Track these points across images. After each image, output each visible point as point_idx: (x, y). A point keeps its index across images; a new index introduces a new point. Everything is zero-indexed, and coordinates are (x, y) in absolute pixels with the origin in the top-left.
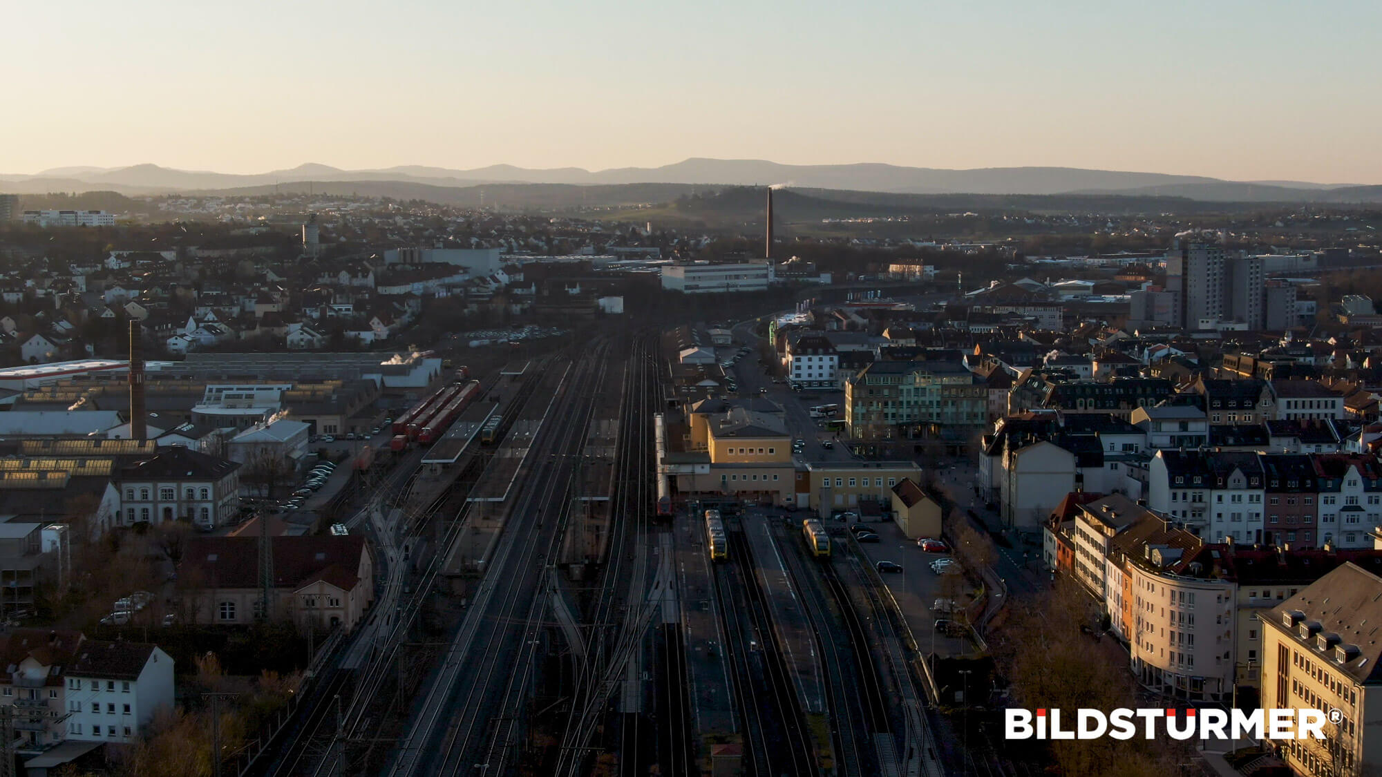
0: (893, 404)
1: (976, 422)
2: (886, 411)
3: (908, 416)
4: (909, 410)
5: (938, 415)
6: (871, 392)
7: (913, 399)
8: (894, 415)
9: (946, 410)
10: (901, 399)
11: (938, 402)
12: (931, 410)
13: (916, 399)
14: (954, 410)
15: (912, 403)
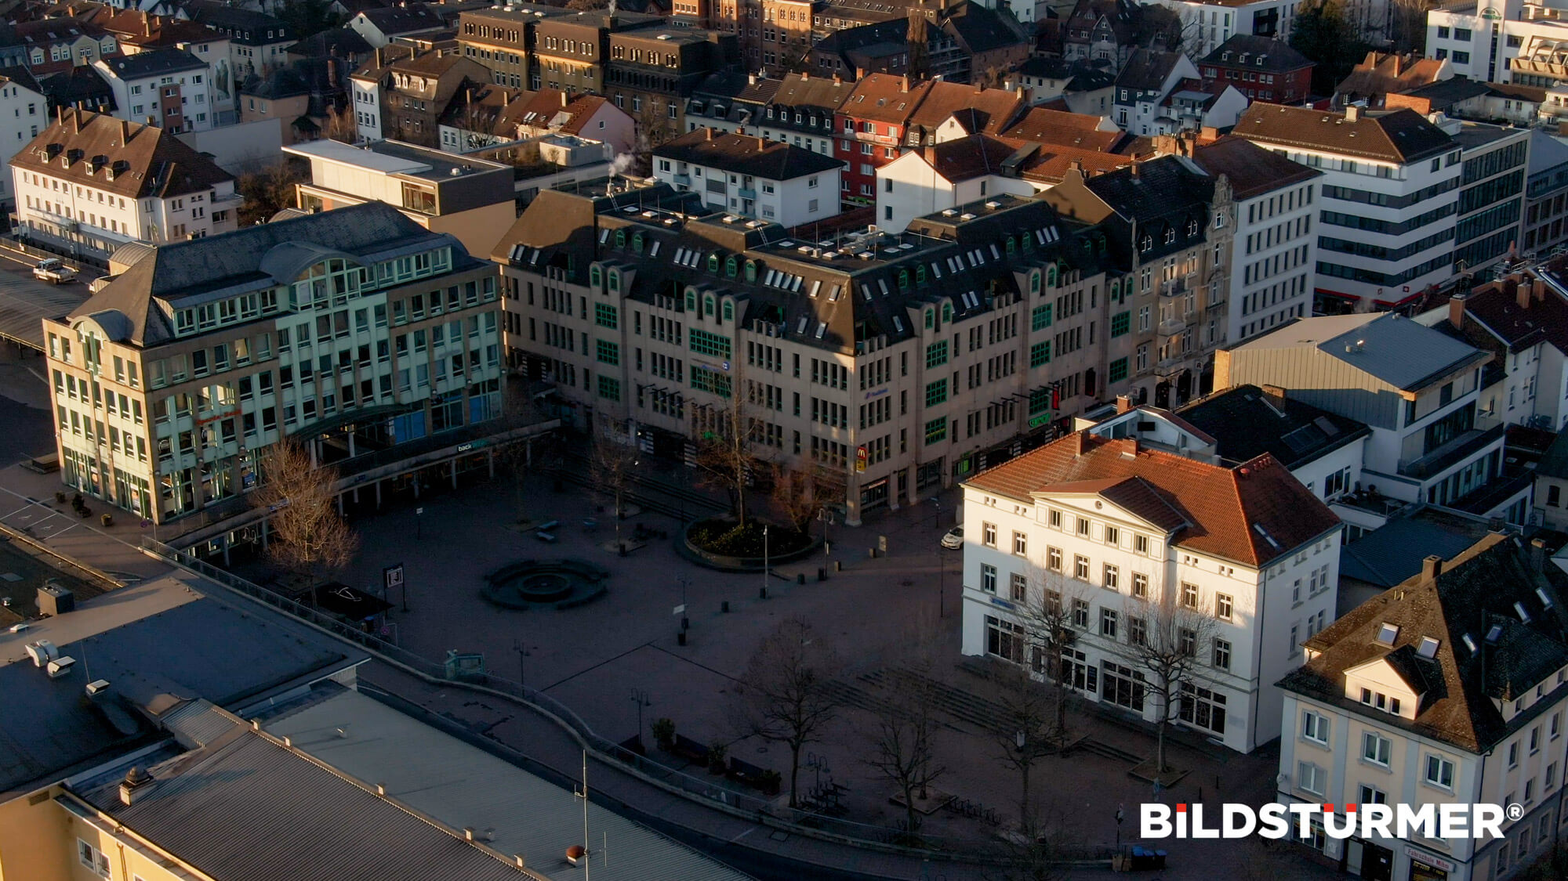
0: (265, 380)
1: (477, 378)
2: (247, 407)
3: (309, 407)
4: (309, 389)
5: (386, 381)
6: (199, 359)
7: (317, 351)
8: (269, 415)
9: (402, 364)
10: (284, 360)
11: (382, 346)
12: (365, 374)
13: (324, 349)
14: (422, 358)
15: (316, 366)
